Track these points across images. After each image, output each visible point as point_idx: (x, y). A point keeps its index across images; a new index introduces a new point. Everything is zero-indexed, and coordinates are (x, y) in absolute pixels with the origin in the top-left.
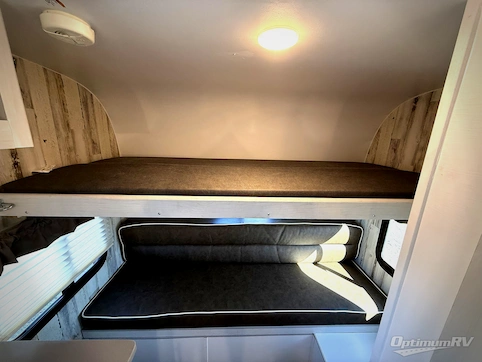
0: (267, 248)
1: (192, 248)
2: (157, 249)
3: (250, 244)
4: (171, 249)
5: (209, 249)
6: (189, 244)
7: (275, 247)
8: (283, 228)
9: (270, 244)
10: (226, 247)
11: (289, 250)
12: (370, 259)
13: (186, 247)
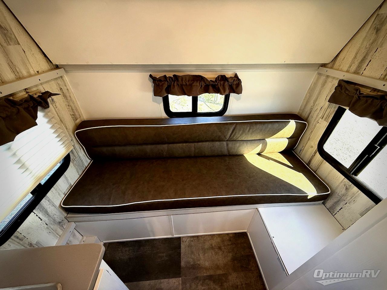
0: (217, 143)
1: (149, 146)
2: (118, 149)
3: (202, 141)
4: (129, 149)
5: (165, 146)
6: (146, 144)
7: (225, 143)
8: (234, 126)
9: (220, 140)
10: (181, 145)
11: (238, 145)
12: (311, 149)
13: (144, 147)
